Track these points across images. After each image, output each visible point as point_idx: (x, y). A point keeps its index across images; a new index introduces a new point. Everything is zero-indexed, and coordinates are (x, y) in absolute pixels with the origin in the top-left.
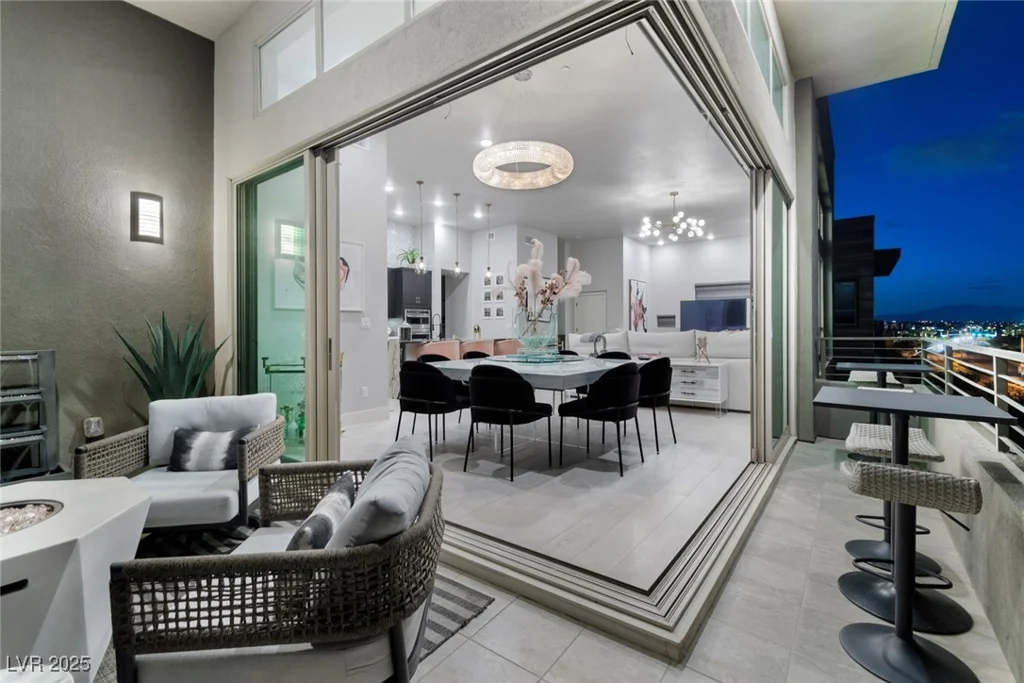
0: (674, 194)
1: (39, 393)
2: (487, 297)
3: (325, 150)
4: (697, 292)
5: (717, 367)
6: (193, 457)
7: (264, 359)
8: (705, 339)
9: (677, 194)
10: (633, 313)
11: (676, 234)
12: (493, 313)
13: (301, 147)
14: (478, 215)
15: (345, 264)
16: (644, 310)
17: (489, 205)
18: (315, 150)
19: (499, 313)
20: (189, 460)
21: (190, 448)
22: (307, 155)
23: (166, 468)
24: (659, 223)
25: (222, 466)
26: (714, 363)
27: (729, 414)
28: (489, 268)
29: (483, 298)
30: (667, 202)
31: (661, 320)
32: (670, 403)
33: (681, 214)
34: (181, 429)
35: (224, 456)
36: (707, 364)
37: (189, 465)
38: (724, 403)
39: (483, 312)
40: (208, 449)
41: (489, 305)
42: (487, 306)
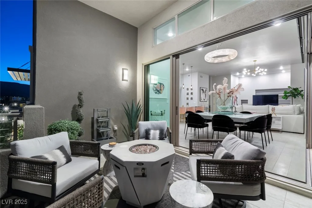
0: (255, 61)
1: (109, 119)
2: (188, 94)
3: (176, 56)
4: (256, 92)
5: (280, 117)
6: (151, 136)
7: (151, 111)
8: (274, 108)
9: (256, 61)
10: (233, 99)
11: (255, 74)
12: (190, 99)
13: (170, 55)
14: (187, 70)
15: (163, 85)
16: (237, 98)
17: (192, 67)
18: (173, 56)
19: (192, 99)
20: (150, 137)
21: (150, 134)
22: (171, 57)
23: (144, 139)
24: (249, 70)
25: (159, 139)
26: (278, 116)
27: (283, 132)
28: (192, 86)
29: (186, 94)
30: (252, 63)
31: (242, 101)
32: (271, 129)
33: (258, 67)
34: (147, 129)
35: (159, 136)
36: (276, 116)
37: (151, 138)
38: (282, 129)
39: (186, 98)
40: (154, 134)
41: (188, 96)
42: (188, 97)
